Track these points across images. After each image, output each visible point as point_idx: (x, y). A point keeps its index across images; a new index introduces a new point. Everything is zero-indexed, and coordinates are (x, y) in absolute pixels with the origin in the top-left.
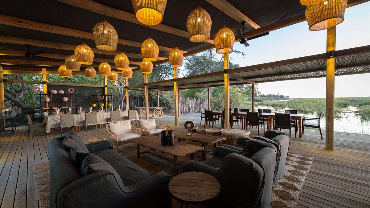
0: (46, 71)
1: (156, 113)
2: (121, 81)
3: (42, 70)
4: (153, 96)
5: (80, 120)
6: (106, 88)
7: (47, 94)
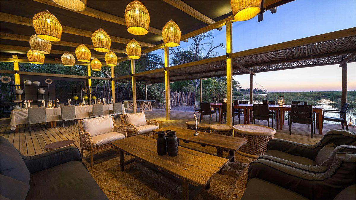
0: (18, 58)
1: (144, 106)
2: (106, 73)
3: (12, 58)
4: (141, 89)
5: (56, 114)
6: (90, 80)
7: (19, 84)
